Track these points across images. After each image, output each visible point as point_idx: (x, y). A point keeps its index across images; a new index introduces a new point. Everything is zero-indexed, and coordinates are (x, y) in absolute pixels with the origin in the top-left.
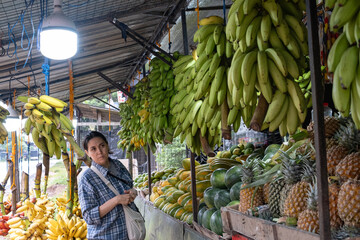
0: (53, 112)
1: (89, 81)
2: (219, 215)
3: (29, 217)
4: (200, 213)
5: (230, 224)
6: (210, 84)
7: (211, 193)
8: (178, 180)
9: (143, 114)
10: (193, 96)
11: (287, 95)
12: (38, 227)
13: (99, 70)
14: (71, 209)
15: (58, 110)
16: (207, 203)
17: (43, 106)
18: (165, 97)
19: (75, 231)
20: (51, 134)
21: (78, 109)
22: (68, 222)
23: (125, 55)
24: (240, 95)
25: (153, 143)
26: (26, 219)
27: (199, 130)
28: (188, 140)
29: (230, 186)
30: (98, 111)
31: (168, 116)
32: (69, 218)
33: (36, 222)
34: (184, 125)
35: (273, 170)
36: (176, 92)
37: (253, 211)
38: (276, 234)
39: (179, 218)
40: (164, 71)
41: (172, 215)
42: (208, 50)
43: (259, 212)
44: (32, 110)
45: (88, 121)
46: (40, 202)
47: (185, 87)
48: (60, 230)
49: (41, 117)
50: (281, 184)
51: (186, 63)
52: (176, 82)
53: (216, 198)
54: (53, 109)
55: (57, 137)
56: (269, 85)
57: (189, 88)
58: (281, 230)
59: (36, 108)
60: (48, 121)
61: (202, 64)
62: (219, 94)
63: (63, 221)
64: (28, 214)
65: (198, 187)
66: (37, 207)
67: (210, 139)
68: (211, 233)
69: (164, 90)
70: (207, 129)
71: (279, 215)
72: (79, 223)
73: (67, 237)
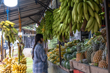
0: (10, 27)
1: (26, 20)
2: (69, 63)
4: (62, 62)
5: (73, 65)
6: (66, 17)
7: (66, 55)
8: (55, 51)
9: (43, 30)
10: (59, 22)
11: (94, 18)
13: (29, 16)
14: (19, 61)
15: (12, 26)
16: (65, 59)
17: (6, 24)
18: (50, 24)
19: (21, 68)
20: (11, 35)
23: (37, 11)
25: (47, 40)
27: (62, 33)
28: (58, 37)
29: (72, 53)
30: (30, 31)
31: (51, 30)
32: (19, 64)
34: (57, 32)
35: (88, 46)
36: (53, 21)
37: (81, 61)
38: (90, 69)
39: (55, 64)
40: (50, 15)
41: (53, 63)
42: (64, 5)
43: (83, 62)
44: (2, 25)
45: (27, 34)
47: (57, 19)
48: (16, 68)
49: (6, 28)
50: (91, 51)
51: (57, 11)
52: (54, 17)
53: (68, 57)
54: (10, 25)
55: (13, 36)
56: (88, 14)
57: (58, 19)
58: (92, 68)
59: (4, 25)
60: (9, 30)
61: (62, 10)
62: (69, 20)
63: (17, 65)
65: (61, 53)
66: (9, 60)
67: (66, 37)
68: (66, 69)
69: (50, 21)
70: (65, 33)
71: (91, 62)
72: (22, 65)
73: (18, 70)
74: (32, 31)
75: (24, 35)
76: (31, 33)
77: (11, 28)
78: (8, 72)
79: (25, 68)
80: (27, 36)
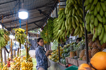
0: (22, 32)
1: (32, 25)
2: (65, 60)
3: (16, 62)
4: (61, 60)
5: (68, 61)
6: (62, 25)
7: (64, 54)
8: (56, 52)
9: (46, 34)
10: (58, 28)
11: (80, 27)
12: (18, 64)
13: (34, 22)
14: (27, 59)
15: (23, 32)
16: (63, 57)
17: (19, 31)
18: (52, 29)
19: (28, 65)
20: (21, 38)
21: (29, 33)
22: (26, 63)
23: (41, 18)
24: (68, 28)
25: (49, 42)
26: (15, 62)
27: (60, 37)
28: (57, 40)
29: (68, 52)
30: (35, 34)
31: (53, 34)
33: (18, 63)
34: (56, 36)
35: (78, 47)
36: (54, 27)
37: (73, 58)
38: (78, 62)
39: (56, 62)
40: (52, 22)
41: (54, 61)
42: (61, 16)
43: (75, 58)
44: (16, 32)
45: (32, 37)
46: (18, 58)
47: (56, 26)
48: (24, 65)
49: (19, 34)
50: (80, 50)
51: (56, 20)
52: (54, 25)
53: (65, 55)
54: (22, 31)
55: (23, 39)
56: (75, 25)
57: (57, 26)
58: (79, 61)
59: (18, 31)
60: (21, 35)
61: (60, 20)
62: (64, 28)
63: (25, 63)
64: (15, 61)
65: (60, 53)
66: (18, 59)
67: (63, 40)
68: (63, 65)
69: (52, 27)
70: (62, 37)
71: (79, 58)
72: (29, 63)
73: (26, 67)
74: (37, 35)
75: (29, 38)
76: (35, 37)
77: (23, 34)
78: (18, 68)
79: (31, 65)
80: (32, 39)
